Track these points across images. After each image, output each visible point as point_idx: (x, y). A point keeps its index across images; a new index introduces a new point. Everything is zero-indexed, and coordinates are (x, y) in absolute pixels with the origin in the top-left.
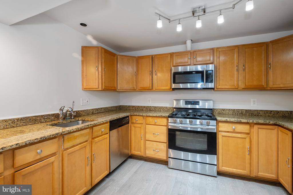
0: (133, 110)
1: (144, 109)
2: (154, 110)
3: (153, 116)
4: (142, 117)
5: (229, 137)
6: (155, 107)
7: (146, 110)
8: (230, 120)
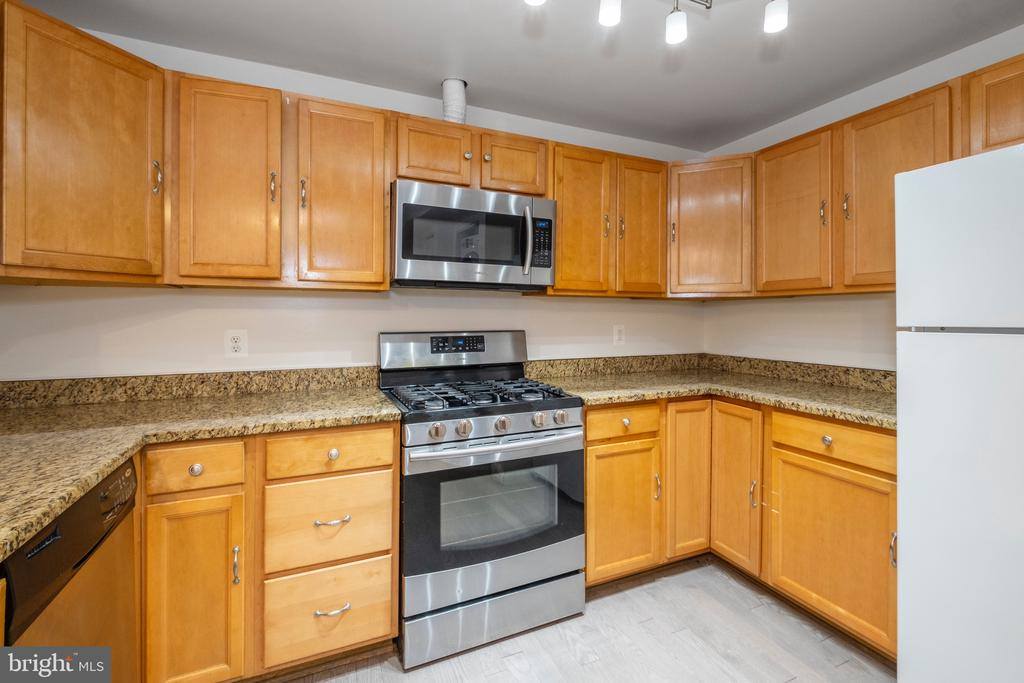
0: (113, 402)
1: (204, 391)
2: (268, 393)
3: (314, 429)
4: (239, 445)
5: (613, 455)
6: (276, 375)
7: (212, 397)
8: (619, 398)
